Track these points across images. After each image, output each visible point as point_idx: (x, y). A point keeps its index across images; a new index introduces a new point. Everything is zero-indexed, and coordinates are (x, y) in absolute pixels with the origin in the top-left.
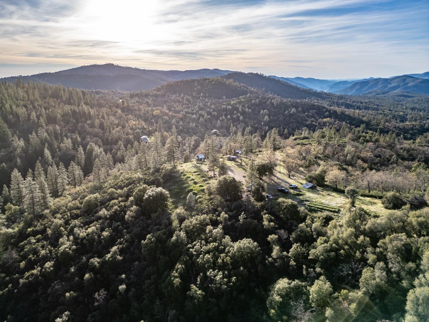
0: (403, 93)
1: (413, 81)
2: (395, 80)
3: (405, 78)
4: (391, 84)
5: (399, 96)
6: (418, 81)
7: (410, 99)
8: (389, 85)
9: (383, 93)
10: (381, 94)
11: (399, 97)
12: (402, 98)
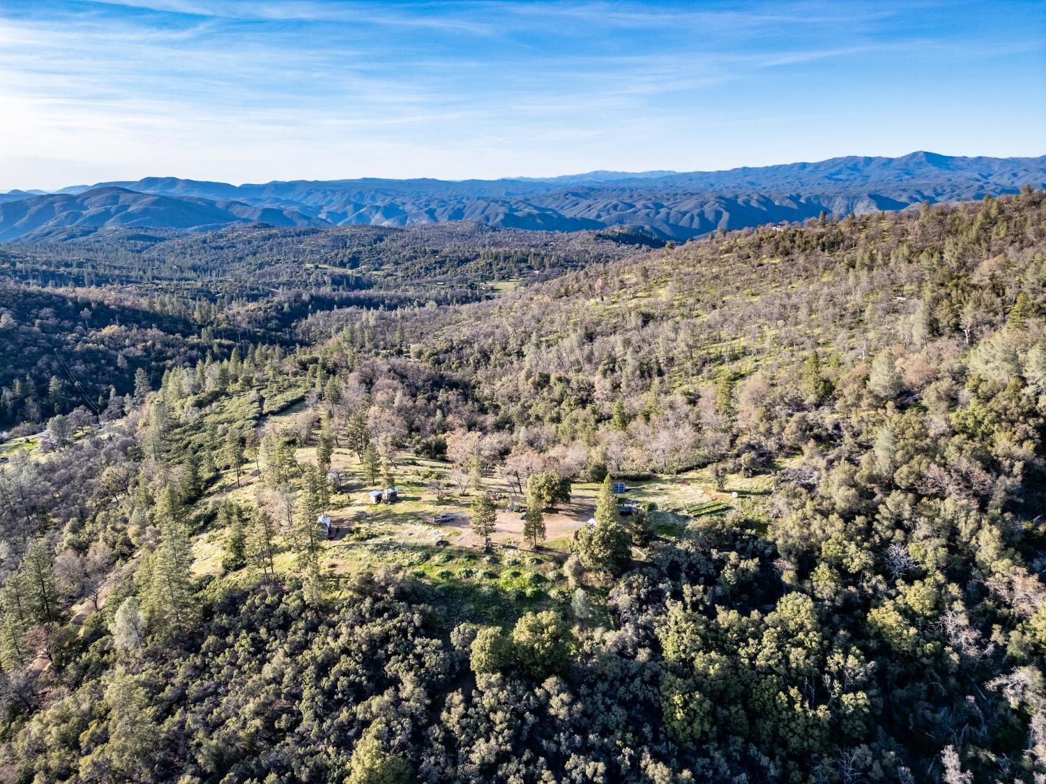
0: (135, 232)
1: (135, 201)
2: (94, 199)
3: (114, 193)
4: (86, 208)
5: (129, 238)
6: (146, 200)
7: (161, 245)
8: (84, 212)
9: (85, 233)
10: (81, 236)
11: (132, 241)
12: (140, 244)
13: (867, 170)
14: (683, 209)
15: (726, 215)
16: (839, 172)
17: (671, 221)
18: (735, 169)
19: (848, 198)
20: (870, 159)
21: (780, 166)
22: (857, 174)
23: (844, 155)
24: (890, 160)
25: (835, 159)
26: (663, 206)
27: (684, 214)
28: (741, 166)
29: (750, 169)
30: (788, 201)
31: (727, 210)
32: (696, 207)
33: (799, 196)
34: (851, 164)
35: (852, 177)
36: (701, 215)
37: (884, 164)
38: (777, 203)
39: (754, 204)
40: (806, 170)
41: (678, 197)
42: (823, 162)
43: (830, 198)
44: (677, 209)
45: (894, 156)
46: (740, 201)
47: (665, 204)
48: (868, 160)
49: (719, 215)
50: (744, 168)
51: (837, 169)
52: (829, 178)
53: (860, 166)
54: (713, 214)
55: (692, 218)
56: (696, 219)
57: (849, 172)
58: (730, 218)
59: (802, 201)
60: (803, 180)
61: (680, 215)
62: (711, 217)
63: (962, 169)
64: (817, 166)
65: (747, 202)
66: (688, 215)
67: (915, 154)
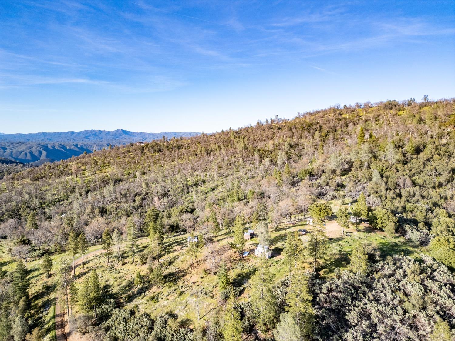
13: (101, 136)
14: (20, 150)
15: (44, 153)
16: (89, 136)
17: (14, 156)
18: (38, 133)
19: (99, 146)
20: (101, 131)
21: (62, 133)
22: (97, 137)
23: (90, 129)
24: (109, 132)
25: (86, 131)
26: (7, 149)
27: (21, 152)
28: (41, 132)
29: (47, 133)
30: (73, 147)
31: (44, 150)
32: (27, 149)
33: (77, 145)
34: (93, 133)
35: (95, 138)
36: (31, 153)
37: (107, 134)
38: (68, 148)
39: (57, 148)
40: (74, 135)
41: (14, 144)
42: (82, 132)
43: (91, 146)
44: (16, 150)
45: (110, 130)
46: (49, 146)
47: (7, 148)
48: (100, 132)
49: (41, 153)
50: (44, 133)
51: (88, 134)
52: (86, 138)
53: (97, 134)
54: (37, 152)
55: (26, 154)
56: (28, 155)
57: (93, 136)
58: (47, 154)
59: (79, 146)
60: (75, 139)
61: (18, 153)
62: (36, 154)
63: (136, 136)
64: (79, 133)
65: (53, 147)
66: (23, 153)
67: (118, 130)
